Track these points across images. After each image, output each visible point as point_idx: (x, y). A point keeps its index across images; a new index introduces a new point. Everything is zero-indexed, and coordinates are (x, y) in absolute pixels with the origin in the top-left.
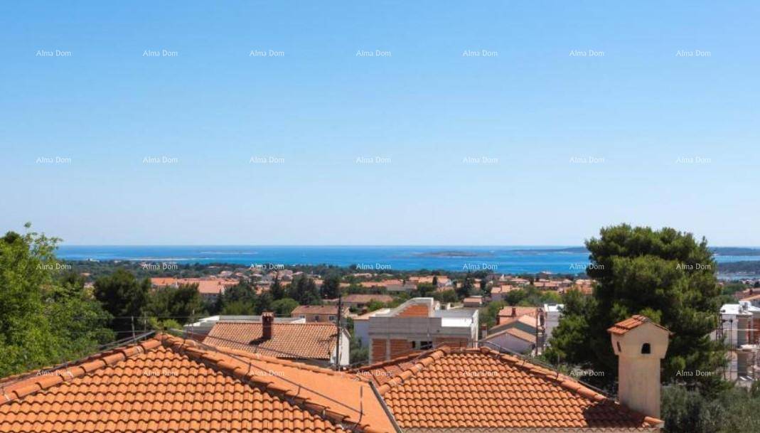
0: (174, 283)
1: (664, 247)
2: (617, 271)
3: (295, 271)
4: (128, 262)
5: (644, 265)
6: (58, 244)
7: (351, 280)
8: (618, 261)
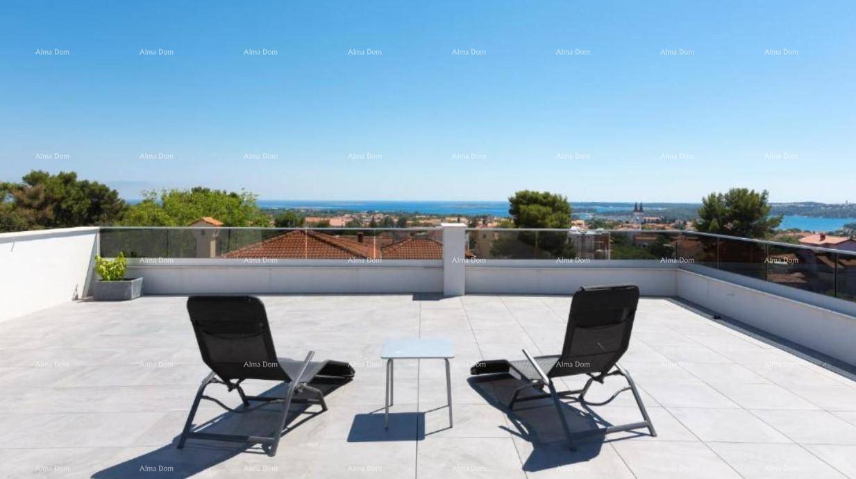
0: (317, 220)
1: (544, 201)
2: (521, 211)
3: (385, 214)
4: (293, 209)
5: (533, 209)
6: (258, 198)
7: (415, 219)
8: (522, 207)
